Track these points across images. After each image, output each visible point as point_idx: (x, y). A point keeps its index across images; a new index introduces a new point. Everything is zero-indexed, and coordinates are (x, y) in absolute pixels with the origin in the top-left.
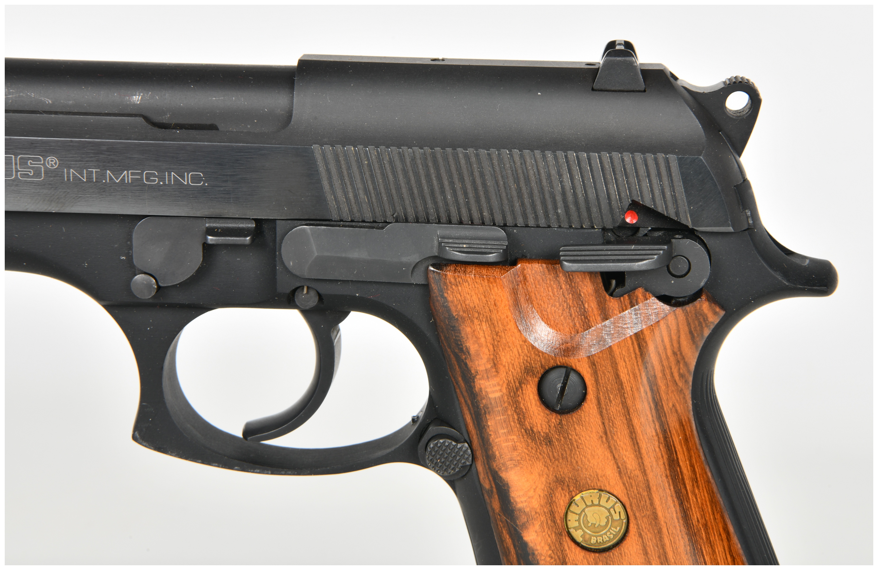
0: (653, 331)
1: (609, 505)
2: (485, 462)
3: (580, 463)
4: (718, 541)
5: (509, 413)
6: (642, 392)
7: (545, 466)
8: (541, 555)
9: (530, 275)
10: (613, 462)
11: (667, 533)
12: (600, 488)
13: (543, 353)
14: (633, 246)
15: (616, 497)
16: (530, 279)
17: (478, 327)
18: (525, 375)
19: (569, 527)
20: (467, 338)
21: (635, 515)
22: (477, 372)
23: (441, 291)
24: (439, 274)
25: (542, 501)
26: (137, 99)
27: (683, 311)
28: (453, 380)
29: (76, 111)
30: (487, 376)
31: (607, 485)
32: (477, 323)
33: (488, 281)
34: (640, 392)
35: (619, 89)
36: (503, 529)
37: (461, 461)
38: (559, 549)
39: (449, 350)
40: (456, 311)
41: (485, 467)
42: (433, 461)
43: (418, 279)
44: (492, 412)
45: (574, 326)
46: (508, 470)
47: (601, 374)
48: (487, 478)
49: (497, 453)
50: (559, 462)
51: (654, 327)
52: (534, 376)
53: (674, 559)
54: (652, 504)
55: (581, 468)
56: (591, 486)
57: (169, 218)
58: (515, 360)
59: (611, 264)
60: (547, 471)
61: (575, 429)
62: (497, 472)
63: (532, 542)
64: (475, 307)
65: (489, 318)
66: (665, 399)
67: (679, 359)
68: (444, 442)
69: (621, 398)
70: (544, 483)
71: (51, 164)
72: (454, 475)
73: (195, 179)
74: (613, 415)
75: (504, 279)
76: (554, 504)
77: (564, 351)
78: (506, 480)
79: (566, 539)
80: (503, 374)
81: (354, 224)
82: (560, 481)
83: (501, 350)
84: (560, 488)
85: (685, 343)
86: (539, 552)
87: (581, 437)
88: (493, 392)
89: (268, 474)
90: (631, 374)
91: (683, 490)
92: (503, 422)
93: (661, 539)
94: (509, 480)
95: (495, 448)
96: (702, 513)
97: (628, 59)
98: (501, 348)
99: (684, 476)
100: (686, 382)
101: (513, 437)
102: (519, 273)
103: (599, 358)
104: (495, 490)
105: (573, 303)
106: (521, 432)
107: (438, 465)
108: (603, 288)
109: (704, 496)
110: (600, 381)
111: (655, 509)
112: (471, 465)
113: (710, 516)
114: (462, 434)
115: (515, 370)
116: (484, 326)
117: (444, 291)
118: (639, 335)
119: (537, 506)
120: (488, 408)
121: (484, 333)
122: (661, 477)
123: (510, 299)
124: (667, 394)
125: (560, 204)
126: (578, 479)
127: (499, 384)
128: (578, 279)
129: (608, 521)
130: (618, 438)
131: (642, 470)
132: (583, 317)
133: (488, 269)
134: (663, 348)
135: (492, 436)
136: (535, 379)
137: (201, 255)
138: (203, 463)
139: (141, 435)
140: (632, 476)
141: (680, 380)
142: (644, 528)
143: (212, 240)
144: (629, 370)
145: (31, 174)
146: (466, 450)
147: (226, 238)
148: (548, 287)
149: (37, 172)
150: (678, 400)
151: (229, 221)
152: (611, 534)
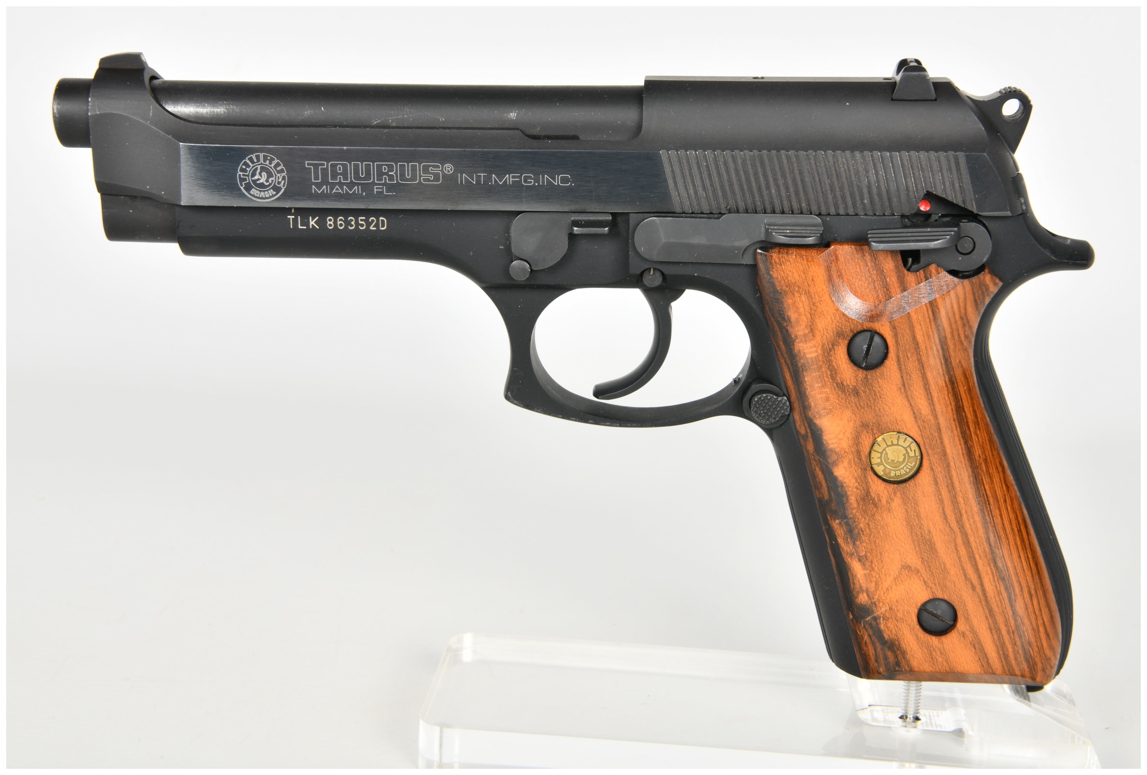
0: (945, 299)
1: (906, 445)
2: (802, 412)
3: (882, 410)
4: (995, 473)
5: (824, 370)
6: (935, 351)
7: (853, 413)
8: (849, 487)
9: (841, 255)
10: (910, 408)
11: (954, 467)
12: (898, 431)
13: (852, 319)
14: (929, 229)
15: (912, 438)
16: (841, 258)
17: (798, 299)
18: (837, 338)
19: (872, 463)
20: (789, 308)
21: (927, 452)
22: (797, 337)
23: (768, 270)
24: (766, 255)
25: (850, 442)
26: (513, 115)
27: (970, 282)
28: (775, 344)
29: (464, 126)
30: (805, 340)
31: (905, 428)
32: (797, 296)
33: (807, 260)
34: (933, 350)
35: (915, 98)
36: (816, 467)
37: (781, 411)
38: (864, 481)
39: (772, 319)
40: (780, 286)
41: (801, 415)
42: (758, 412)
43: (747, 260)
44: (808, 370)
45: (878, 297)
46: (822, 417)
47: (901, 336)
48: (802, 425)
49: (812, 404)
50: (864, 409)
51: (945, 296)
52: (845, 339)
53: (959, 488)
54: (942, 443)
55: (883, 414)
56: (891, 429)
57: (541, 213)
58: (828, 325)
59: (912, 244)
60: (855, 417)
61: (878, 382)
62: (811, 419)
63: (841, 477)
64: (796, 282)
65: (807, 291)
66: (953, 356)
67: (965, 323)
68: (767, 396)
69: (917, 356)
70: (852, 428)
71: (448, 170)
72: (774, 423)
73: (564, 180)
74: (910, 370)
75: (820, 259)
76: (860, 445)
77: (869, 318)
78: (819, 426)
79: (869, 473)
80: (818, 337)
81: (694, 215)
82: (865, 426)
83: (817, 318)
84: (865, 431)
85: (970, 309)
86: (847, 484)
87: (883, 388)
88: (810, 353)
89: (616, 426)
90: (926, 337)
91: (968, 431)
92: (818, 377)
93: (949, 471)
94: (822, 425)
95: (811, 400)
96: (983, 450)
97: (922, 73)
98: (817, 316)
99: (968, 419)
100: (970, 342)
101: (826, 390)
102: (832, 253)
103: (899, 322)
104: (809, 435)
105: (877, 278)
106: (833, 386)
107: (762, 415)
108: (902, 264)
109: (984, 436)
110: (900, 341)
111: (944, 447)
112: (789, 415)
113: (989, 453)
114: (781, 389)
115: (829, 334)
116: (804, 298)
117: (770, 270)
118: (933, 303)
119: (846, 446)
120: (805, 366)
121: (803, 304)
122: (950, 421)
123: (825, 275)
124: (955, 352)
125: (866, 195)
126: (881, 424)
127: (815, 346)
128: (881, 257)
129: (905, 458)
130: (914, 389)
131: (934, 415)
132: (885, 289)
133: (807, 251)
134: (952, 313)
135: (808, 390)
136: (845, 341)
137: (567, 243)
138: (563, 418)
139: (511, 395)
140: (926, 420)
141: (965, 340)
142: (935, 462)
143: (577, 230)
144: (924, 332)
145: (431, 178)
146: (785, 403)
147: (590, 229)
148: (856, 265)
149: (436, 177)
150: (963, 358)
151: (590, 215)
152: (907, 468)
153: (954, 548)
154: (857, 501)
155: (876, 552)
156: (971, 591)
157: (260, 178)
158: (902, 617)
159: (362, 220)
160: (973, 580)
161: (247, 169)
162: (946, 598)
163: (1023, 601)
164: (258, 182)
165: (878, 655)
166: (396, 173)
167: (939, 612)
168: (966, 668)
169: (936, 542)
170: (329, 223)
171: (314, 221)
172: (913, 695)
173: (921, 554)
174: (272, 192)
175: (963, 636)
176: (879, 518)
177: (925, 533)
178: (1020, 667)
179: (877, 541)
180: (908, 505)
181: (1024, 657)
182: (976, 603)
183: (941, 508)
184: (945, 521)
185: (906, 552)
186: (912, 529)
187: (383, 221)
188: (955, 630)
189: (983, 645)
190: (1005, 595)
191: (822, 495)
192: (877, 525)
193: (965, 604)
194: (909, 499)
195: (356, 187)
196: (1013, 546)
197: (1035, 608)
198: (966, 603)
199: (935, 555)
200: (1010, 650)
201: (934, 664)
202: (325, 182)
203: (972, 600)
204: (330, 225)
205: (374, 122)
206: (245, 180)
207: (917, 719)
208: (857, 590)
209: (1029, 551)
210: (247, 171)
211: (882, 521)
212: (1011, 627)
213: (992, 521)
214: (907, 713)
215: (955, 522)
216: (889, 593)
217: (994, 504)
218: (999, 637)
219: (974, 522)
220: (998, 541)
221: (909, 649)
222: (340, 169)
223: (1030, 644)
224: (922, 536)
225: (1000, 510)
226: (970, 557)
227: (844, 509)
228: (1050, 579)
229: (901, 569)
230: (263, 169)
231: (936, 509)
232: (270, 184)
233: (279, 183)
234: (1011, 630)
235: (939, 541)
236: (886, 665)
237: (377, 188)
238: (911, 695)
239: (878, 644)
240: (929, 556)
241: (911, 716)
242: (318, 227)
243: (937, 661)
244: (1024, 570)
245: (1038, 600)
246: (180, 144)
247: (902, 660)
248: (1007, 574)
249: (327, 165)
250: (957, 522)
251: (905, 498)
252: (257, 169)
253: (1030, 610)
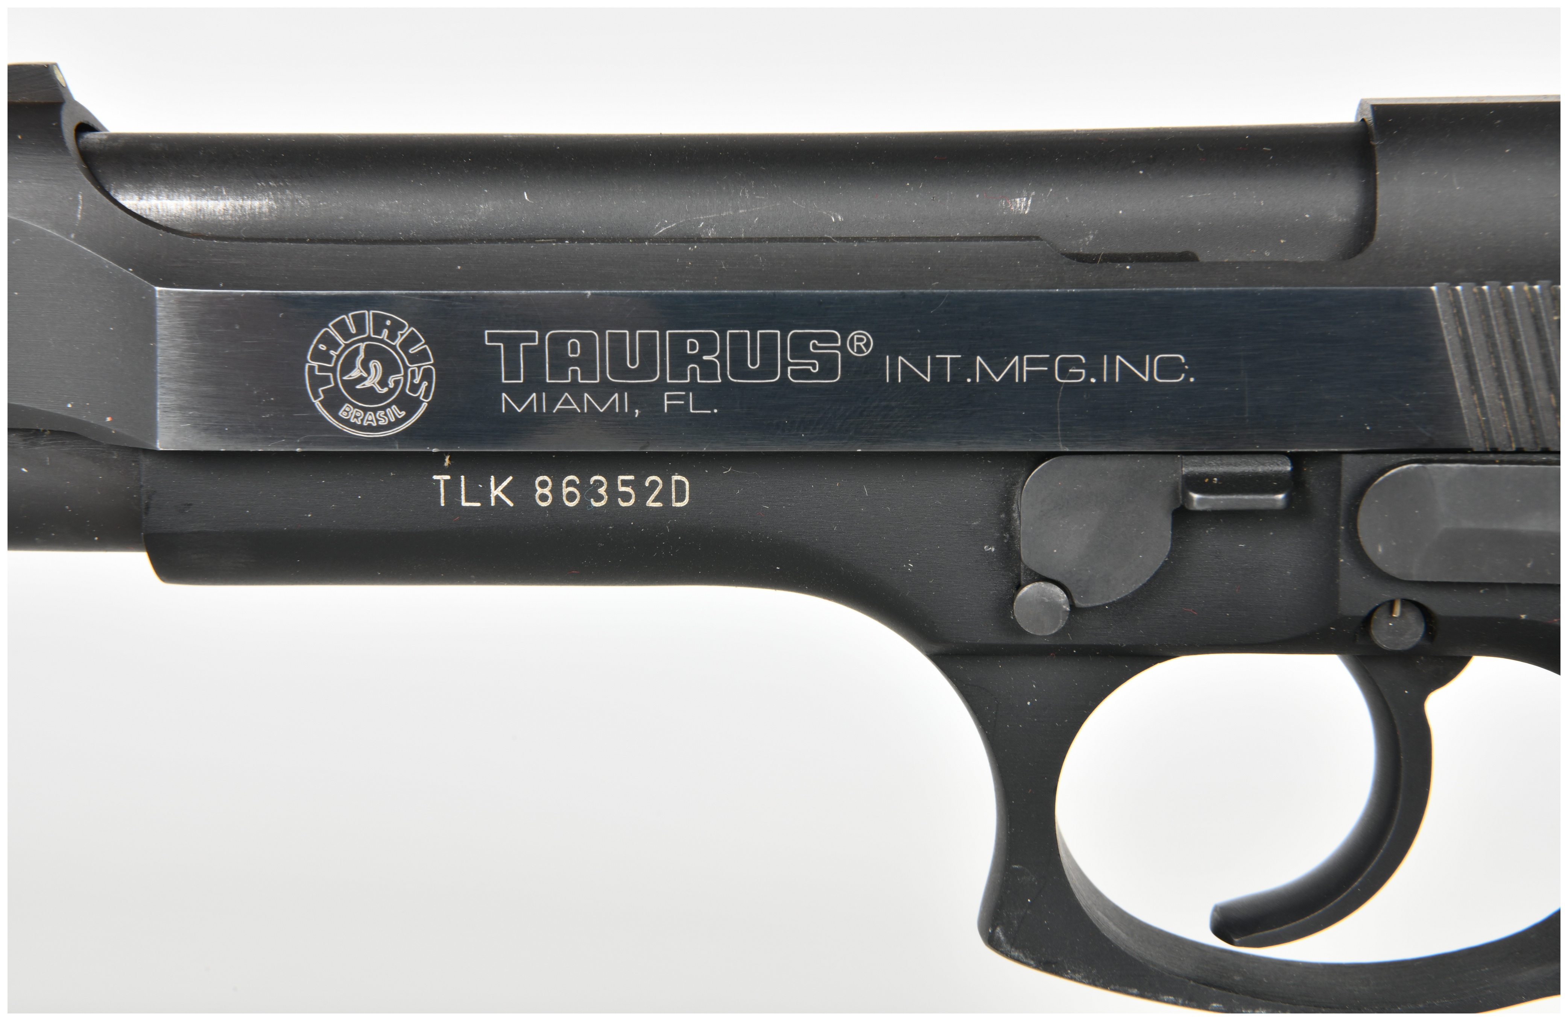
29: (893, 235)
57: (1100, 458)
71: (858, 346)
73: (1167, 368)
81: (1520, 457)
137: (1168, 533)
138: (1142, 995)
139: (1005, 934)
143: (1200, 501)
145: (814, 368)
147: (1234, 497)
149: (828, 365)
151: (1233, 459)
157: (365, 375)
159: (625, 483)
161: (332, 352)
164: (358, 387)
166: (722, 358)
170: (540, 491)
171: (501, 488)
174: (395, 413)
187: (680, 484)
195: (616, 395)
202: (534, 382)
204: (544, 498)
205: (659, 228)
206: (325, 381)
210: (332, 356)
222: (574, 349)
230: (373, 353)
232: (391, 392)
233: (415, 388)
237: (670, 398)
242: (511, 504)
246: (154, 290)
249: (542, 340)
252: (356, 352)
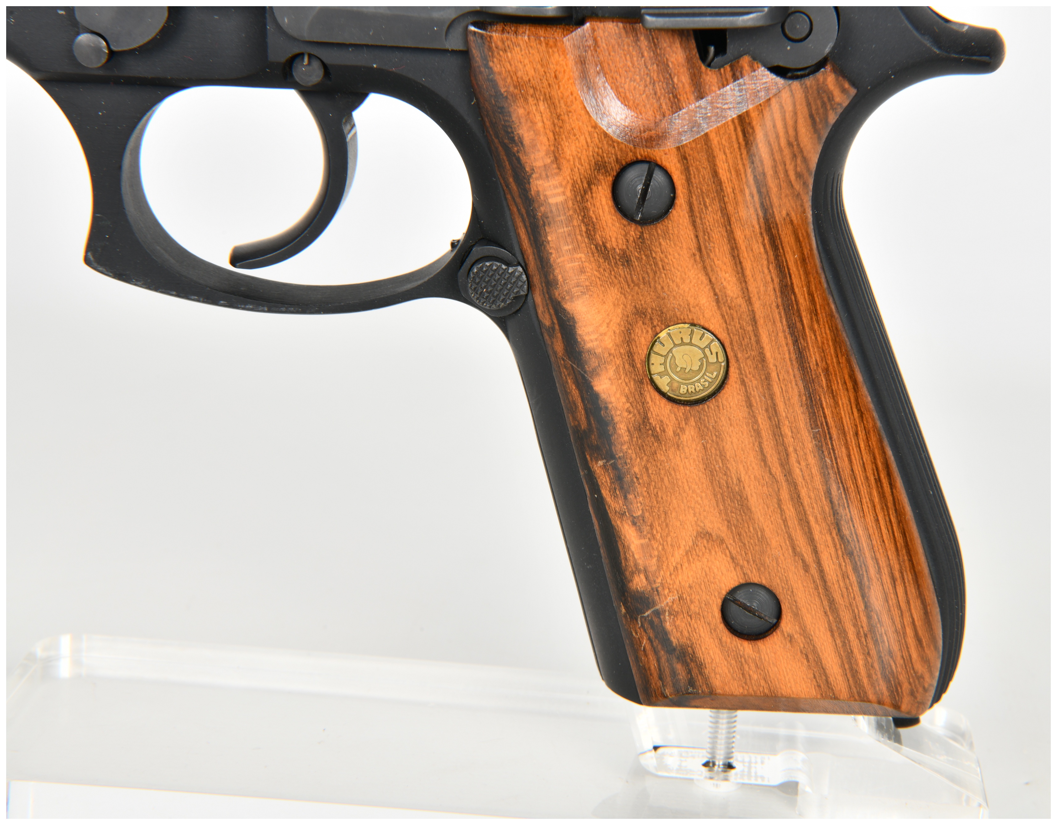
0: (762, 112)
1: (703, 344)
2: (545, 291)
3: (666, 289)
4: (842, 391)
5: (575, 223)
6: (747, 195)
7: (621, 293)
8: (616, 409)
9: (601, 38)
10: (709, 287)
11: (777, 380)
12: (692, 322)
13: (618, 143)
15: (712, 333)
16: (603, 44)
17: (534, 108)
18: (596, 173)
19: (652, 373)
20: (520, 123)
21: (736, 356)
22: (533, 170)
23: (485, 59)
24: (482, 36)
25: (617, 338)
27: (801, 85)
28: (502, 182)
30: (547, 175)
31: (701, 317)
32: (532, 103)
33: (547, 44)
34: (744, 194)
36: (568, 378)
37: (514, 290)
38: (639, 400)
39: (497, 141)
40: (505, 86)
41: (545, 297)
42: (479, 291)
43: (454, 43)
44: (552, 223)
45: (660, 108)
46: (574, 299)
47: (695, 170)
48: (546, 311)
49: (560, 277)
50: (639, 288)
51: (763, 107)
52: (608, 174)
53: (785, 412)
54: (758, 342)
55: (668, 295)
56: (681, 319)
58: (582, 152)
60: (624, 299)
61: (660, 244)
62: (559, 302)
63: (604, 393)
64: (529, 80)
65: (548, 96)
66: (776, 204)
67: (796, 153)
68: (492, 266)
69: (719, 202)
70: (621, 316)
72: (504, 309)
74: (710, 225)
75: (568, 43)
76: (633, 343)
77: (646, 142)
78: (571, 313)
79: (648, 388)
80: (566, 171)
82: (640, 313)
83: (564, 139)
84: (641, 322)
85: (804, 129)
86: (613, 405)
87: (668, 254)
88: (554, 196)
90: (733, 173)
91: (799, 325)
92: (567, 235)
93: (769, 387)
94: (575, 312)
95: (557, 271)
96: (823, 354)
98: (564, 137)
99: (800, 305)
100: (805, 184)
101: (580, 255)
102: (588, 35)
103: (692, 149)
104: (557, 327)
105: (658, 77)
106: (591, 249)
107: (485, 295)
108: (697, 55)
109: (826, 333)
110: (693, 180)
111: (762, 348)
112: (527, 295)
113: (832, 359)
114: (514, 255)
115: (582, 165)
116: (542, 106)
117: (489, 59)
118: (744, 118)
119: (611, 345)
120: (547, 218)
121: (542, 116)
122: (771, 308)
123: (575, 69)
124: (780, 198)
126: (665, 310)
127: (561, 185)
128: (665, 42)
129: (702, 364)
130: (716, 255)
131: (747, 298)
132: (671, 95)
133: (547, 30)
134: (774, 136)
135: (553, 256)
136: (608, 178)
138: (178, 295)
139: (96, 258)
140: (733, 305)
141: (796, 180)
142: (748, 372)
144: (731, 165)
146: (520, 276)
148: (625, 55)
150: (793, 208)
152: (706, 381)
153: (776, 506)
154: (629, 431)
155: (659, 511)
156: (802, 572)
158: (698, 611)
160: (805, 555)
162: (764, 582)
163: (881, 588)
165: (662, 670)
167: (755, 604)
168: (794, 689)
169: (749, 497)
172: (724, 731)
173: (726, 514)
175: (791, 641)
176: (663, 458)
177: (733, 482)
178: (875, 688)
179: (659, 494)
180: (707, 438)
181: (882, 674)
182: (809, 591)
183: (757, 444)
184: (763, 464)
185: (704, 511)
186: (713, 475)
188: (778, 631)
189: (821, 654)
190: (853, 578)
191: (578, 422)
192: (660, 469)
193: (792, 592)
194: (708, 429)
196: (867, 503)
197: (900, 599)
198: (795, 590)
199: (747, 517)
200: (861, 663)
201: (746, 683)
203: (804, 586)
207: (730, 766)
208: (630, 570)
209: (892, 512)
211: (667, 462)
212: (862, 627)
213: (835, 465)
214: (714, 757)
215: (778, 466)
216: (678, 575)
217: (839, 438)
218: (844, 642)
219: (807, 465)
220: (844, 496)
221: (708, 661)
223: (890, 653)
224: (728, 487)
225: (847, 448)
226: (801, 520)
227: (610, 444)
228: (926, 556)
229: (696, 537)
231: (749, 444)
234: (862, 633)
235: (754, 495)
236: (674, 685)
238: (720, 731)
239: (663, 653)
240: (738, 517)
241: (721, 763)
243: (750, 679)
244: (883, 541)
245: (905, 587)
247: (697, 676)
248: (857, 546)
250: (782, 465)
251: (703, 427)
253: (892, 602)
